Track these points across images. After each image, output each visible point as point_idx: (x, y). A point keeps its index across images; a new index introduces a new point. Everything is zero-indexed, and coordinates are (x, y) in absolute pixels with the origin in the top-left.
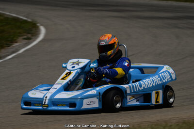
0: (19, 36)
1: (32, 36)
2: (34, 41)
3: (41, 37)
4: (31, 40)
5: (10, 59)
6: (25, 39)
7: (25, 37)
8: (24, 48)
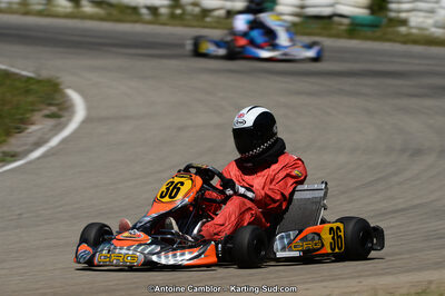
0: (33, 111)
1: (60, 110)
2: (69, 120)
3: (80, 113)
4: (63, 119)
5: (39, 158)
6: (48, 116)
7: (47, 112)
8: (55, 134)
